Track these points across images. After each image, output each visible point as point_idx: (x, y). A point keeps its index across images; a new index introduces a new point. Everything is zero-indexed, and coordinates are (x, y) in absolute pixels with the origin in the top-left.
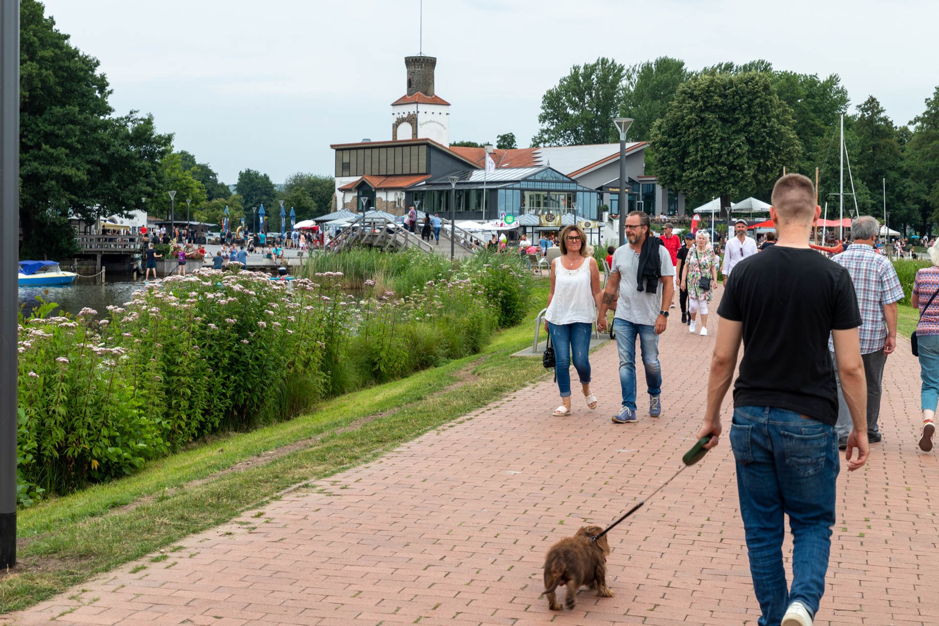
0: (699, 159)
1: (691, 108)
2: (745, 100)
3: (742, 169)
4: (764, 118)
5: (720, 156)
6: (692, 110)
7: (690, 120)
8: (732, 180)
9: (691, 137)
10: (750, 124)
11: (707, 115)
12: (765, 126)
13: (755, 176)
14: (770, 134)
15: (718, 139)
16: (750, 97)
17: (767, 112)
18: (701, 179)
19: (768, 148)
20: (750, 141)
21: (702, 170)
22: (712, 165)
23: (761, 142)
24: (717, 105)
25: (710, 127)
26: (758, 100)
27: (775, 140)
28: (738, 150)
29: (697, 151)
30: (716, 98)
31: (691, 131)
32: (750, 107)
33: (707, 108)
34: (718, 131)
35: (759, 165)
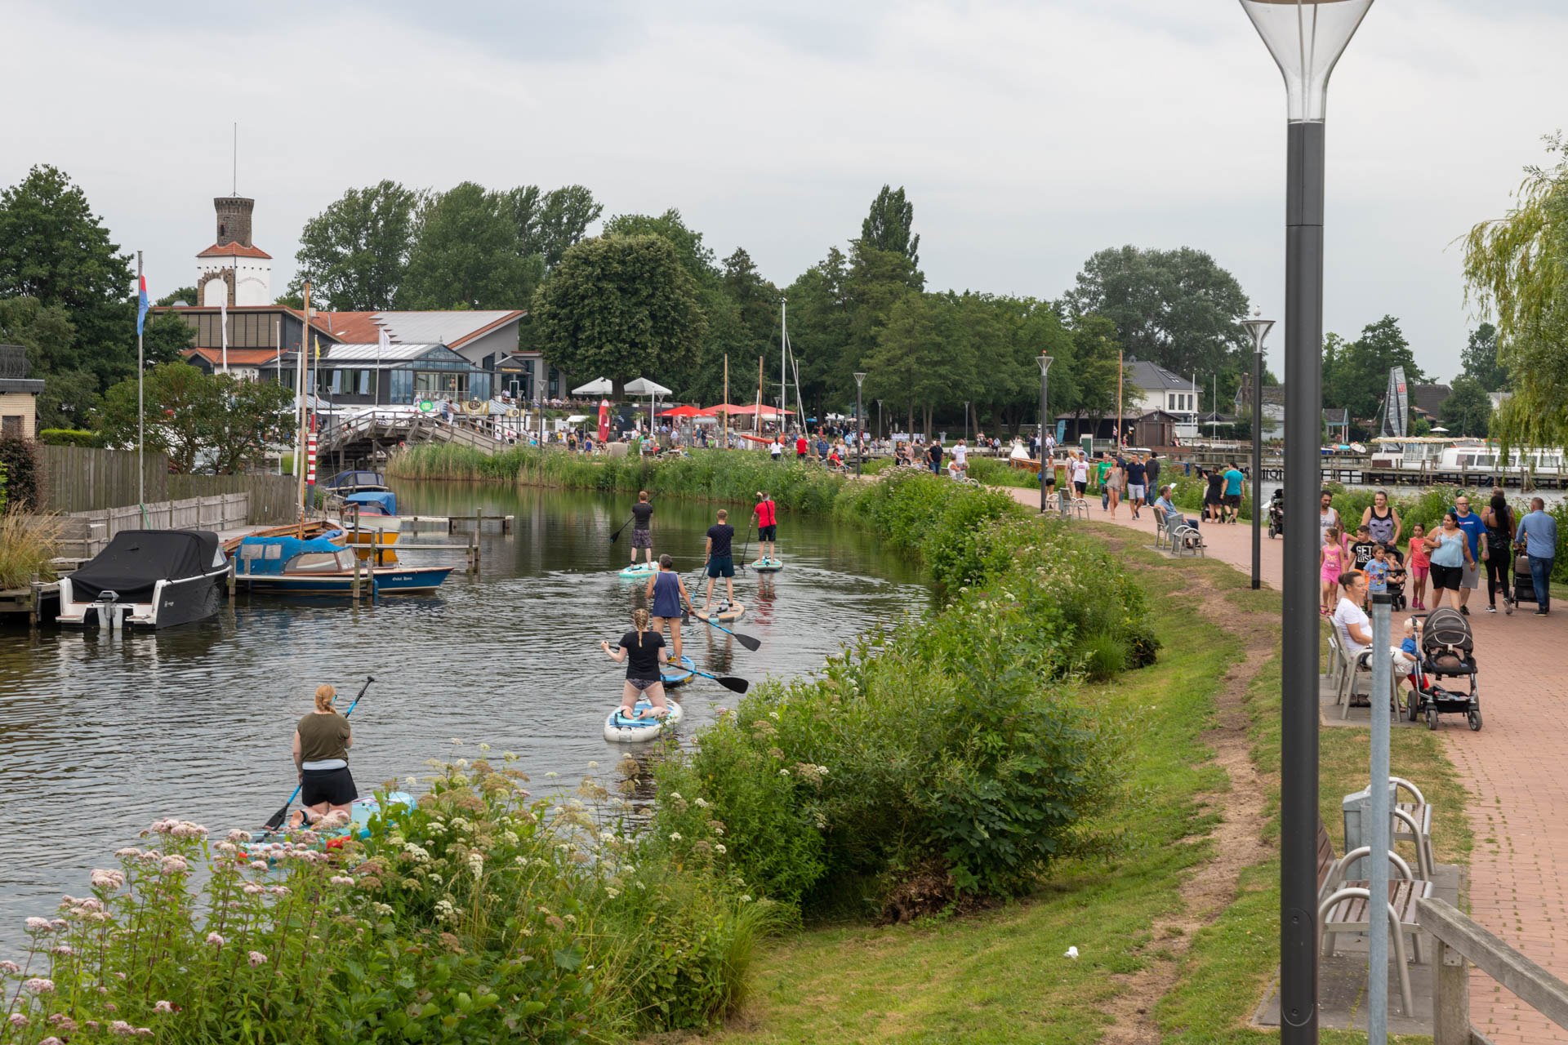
0: (596, 335)
1: (587, 276)
2: (647, 268)
3: (645, 347)
4: (668, 289)
5: (620, 332)
6: (588, 278)
7: (586, 290)
8: (633, 360)
9: (587, 309)
10: (652, 296)
11: (604, 284)
12: (668, 299)
13: (658, 356)
14: (674, 308)
15: (618, 313)
16: (653, 265)
17: (671, 282)
18: (599, 357)
19: (672, 324)
20: (653, 316)
21: (600, 347)
22: (610, 342)
23: (665, 317)
24: (617, 274)
25: (608, 298)
26: (662, 269)
27: (680, 315)
28: (641, 326)
29: (593, 325)
30: (616, 265)
31: (586, 302)
32: (652, 275)
33: (604, 276)
34: (617, 304)
35: (662, 343)
